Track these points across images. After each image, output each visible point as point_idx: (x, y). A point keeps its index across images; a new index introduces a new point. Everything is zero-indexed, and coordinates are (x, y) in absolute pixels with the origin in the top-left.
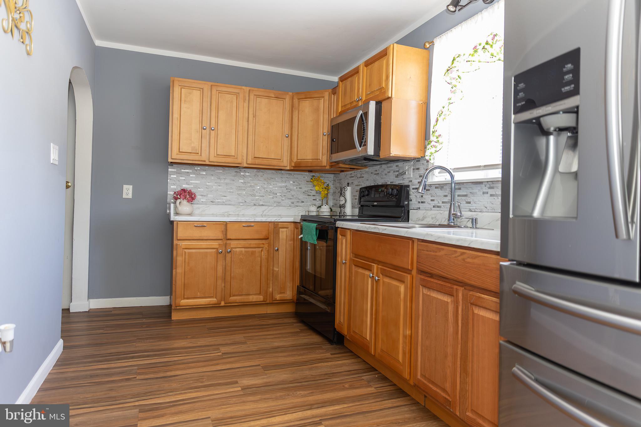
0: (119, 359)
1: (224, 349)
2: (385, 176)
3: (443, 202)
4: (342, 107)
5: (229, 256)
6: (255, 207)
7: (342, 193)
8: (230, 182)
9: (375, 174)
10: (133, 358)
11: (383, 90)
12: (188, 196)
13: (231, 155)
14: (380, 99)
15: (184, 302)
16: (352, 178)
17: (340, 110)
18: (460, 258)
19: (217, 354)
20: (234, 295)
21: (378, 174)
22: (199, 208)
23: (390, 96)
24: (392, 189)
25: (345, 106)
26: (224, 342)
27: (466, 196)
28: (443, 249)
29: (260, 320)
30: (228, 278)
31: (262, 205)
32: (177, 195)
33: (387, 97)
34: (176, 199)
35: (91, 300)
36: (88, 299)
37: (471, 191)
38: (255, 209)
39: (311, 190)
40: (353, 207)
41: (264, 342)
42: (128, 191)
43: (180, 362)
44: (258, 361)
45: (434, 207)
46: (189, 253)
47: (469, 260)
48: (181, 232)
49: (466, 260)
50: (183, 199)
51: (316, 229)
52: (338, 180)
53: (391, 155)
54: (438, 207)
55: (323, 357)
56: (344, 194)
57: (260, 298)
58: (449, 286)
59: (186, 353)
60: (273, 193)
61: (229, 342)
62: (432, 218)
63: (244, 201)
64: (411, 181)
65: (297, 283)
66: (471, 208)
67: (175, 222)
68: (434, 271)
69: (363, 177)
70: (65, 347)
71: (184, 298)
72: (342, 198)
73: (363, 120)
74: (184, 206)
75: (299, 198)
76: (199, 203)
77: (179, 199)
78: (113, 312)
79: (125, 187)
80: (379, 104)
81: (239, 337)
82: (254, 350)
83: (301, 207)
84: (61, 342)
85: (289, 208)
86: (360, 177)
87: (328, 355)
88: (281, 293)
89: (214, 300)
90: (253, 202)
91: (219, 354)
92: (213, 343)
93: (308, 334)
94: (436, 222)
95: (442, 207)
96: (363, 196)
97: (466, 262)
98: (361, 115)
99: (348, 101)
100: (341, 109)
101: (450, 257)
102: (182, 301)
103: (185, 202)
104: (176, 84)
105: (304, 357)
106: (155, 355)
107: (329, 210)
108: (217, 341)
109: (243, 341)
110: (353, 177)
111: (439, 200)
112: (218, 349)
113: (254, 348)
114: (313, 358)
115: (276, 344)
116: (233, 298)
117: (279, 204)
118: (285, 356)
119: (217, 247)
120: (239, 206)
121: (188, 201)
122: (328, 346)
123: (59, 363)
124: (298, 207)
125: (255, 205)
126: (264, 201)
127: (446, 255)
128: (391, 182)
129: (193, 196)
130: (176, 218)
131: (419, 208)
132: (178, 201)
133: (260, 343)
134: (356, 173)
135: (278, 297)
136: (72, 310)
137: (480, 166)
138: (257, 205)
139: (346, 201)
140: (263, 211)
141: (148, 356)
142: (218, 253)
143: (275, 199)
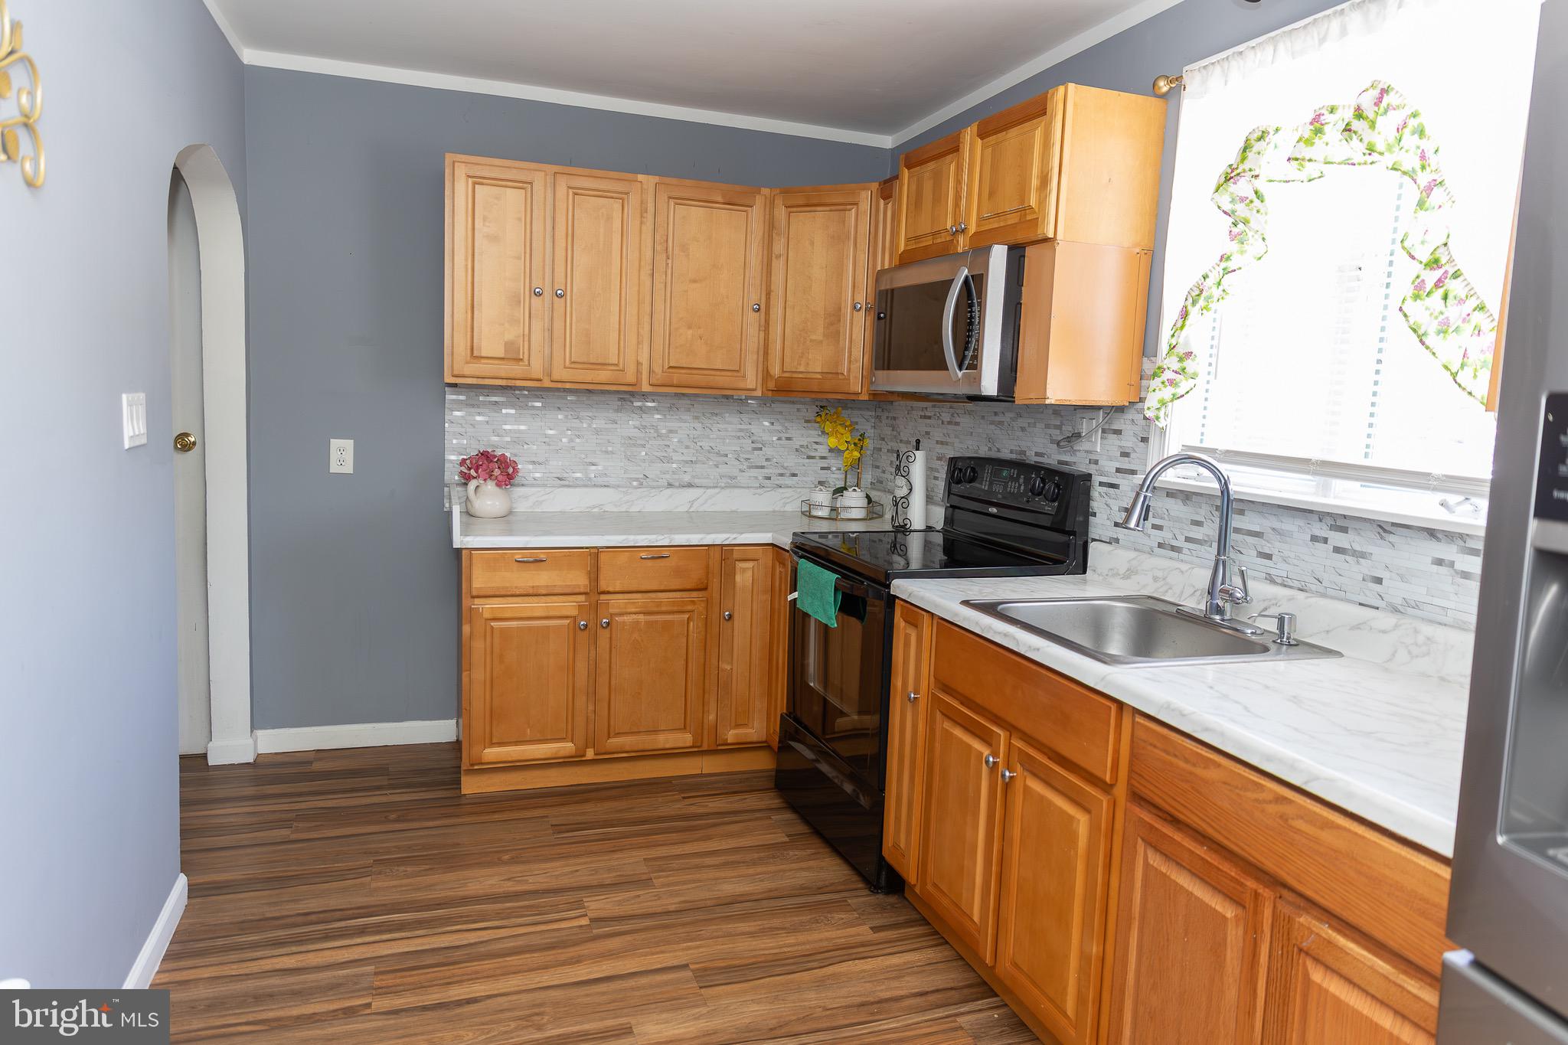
0: (327, 937)
1: (598, 905)
2: (1020, 434)
3: (1188, 539)
4: (908, 240)
5: (604, 635)
6: (669, 491)
7: (901, 469)
8: (607, 426)
9: (992, 423)
10: (362, 931)
11: (1029, 217)
12: (497, 472)
13: (607, 362)
14: (1020, 237)
15: (492, 753)
16: (928, 421)
17: (902, 248)
18: (1272, 809)
19: (576, 923)
20: (618, 734)
21: (1001, 423)
22: (526, 497)
23: (1051, 235)
24: (1043, 480)
25: (917, 238)
26: (594, 880)
27: (1257, 535)
28: (1218, 765)
29: (684, 798)
30: (603, 692)
31: (690, 485)
32: (470, 469)
33: (1040, 237)
34: (466, 478)
35: (260, 733)
36: (252, 732)
37: (1277, 525)
38: (670, 496)
39: (816, 443)
40: (929, 499)
41: (694, 881)
42: (342, 455)
43: (482, 949)
44: (683, 949)
45: (1160, 545)
46: (502, 630)
47: (1300, 824)
48: (480, 578)
49: (1291, 822)
50: (485, 480)
51: (836, 589)
52: (887, 417)
53: (1048, 402)
54: (1173, 548)
55: (852, 940)
56: (906, 469)
57: (686, 739)
58: (1233, 874)
59: (499, 915)
60: (718, 454)
61: (608, 877)
62: (1155, 579)
63: (642, 476)
64: (1096, 462)
65: (781, 706)
66: (1273, 572)
67: (464, 552)
68: (1183, 814)
69: (957, 424)
70: (193, 891)
71: (492, 744)
72: (901, 481)
73: (969, 296)
74: (488, 498)
75: (785, 465)
76: (525, 482)
77: (476, 478)
78: (317, 766)
79: (335, 443)
80: (1017, 256)
81: (632, 861)
82: (672, 908)
83: (790, 490)
84: (182, 881)
85: (759, 491)
86: (949, 423)
87: (864, 932)
88: (737, 726)
89: (567, 747)
90: (668, 476)
91: (584, 921)
92: (565, 882)
93: (809, 851)
94: (1166, 591)
95: (1185, 551)
96: (959, 482)
97: (1291, 826)
98: (966, 281)
99: (925, 227)
100: (906, 245)
101: (1238, 794)
102: (487, 751)
103: (490, 486)
104: (461, 171)
105: (802, 937)
106: (420, 924)
107: (864, 502)
108: (578, 873)
109: (644, 877)
110: (929, 418)
111: (1177, 532)
112: (579, 904)
113: (672, 903)
114: (825, 944)
115: (729, 888)
116: (615, 742)
117: (731, 484)
118: (752, 934)
119: (574, 612)
120: (630, 491)
121: (499, 485)
122: (863, 898)
123: (176, 947)
124: (781, 490)
125: (670, 485)
126: (694, 474)
127: (1225, 783)
128: (1037, 454)
129: (510, 470)
130: (468, 542)
131: (1117, 541)
132: (473, 484)
133: (685, 883)
134: (937, 410)
135: (731, 735)
136: (212, 761)
137: (1307, 461)
138: (677, 484)
139: (911, 490)
140: (692, 503)
141: (401, 926)
142: (575, 628)
143: (723, 469)
